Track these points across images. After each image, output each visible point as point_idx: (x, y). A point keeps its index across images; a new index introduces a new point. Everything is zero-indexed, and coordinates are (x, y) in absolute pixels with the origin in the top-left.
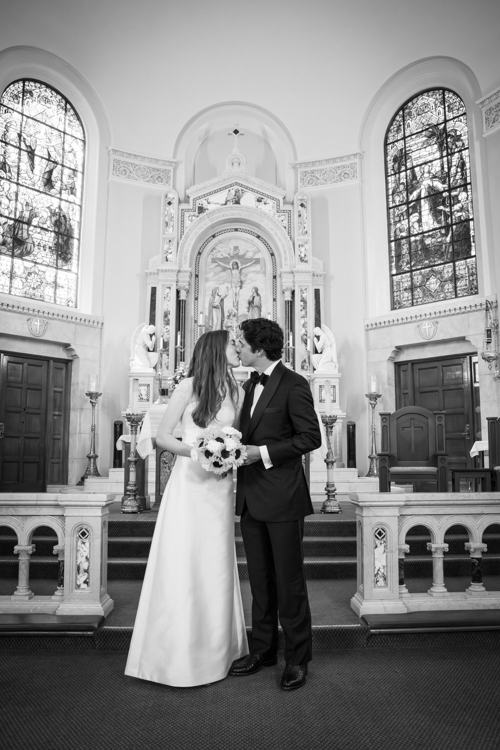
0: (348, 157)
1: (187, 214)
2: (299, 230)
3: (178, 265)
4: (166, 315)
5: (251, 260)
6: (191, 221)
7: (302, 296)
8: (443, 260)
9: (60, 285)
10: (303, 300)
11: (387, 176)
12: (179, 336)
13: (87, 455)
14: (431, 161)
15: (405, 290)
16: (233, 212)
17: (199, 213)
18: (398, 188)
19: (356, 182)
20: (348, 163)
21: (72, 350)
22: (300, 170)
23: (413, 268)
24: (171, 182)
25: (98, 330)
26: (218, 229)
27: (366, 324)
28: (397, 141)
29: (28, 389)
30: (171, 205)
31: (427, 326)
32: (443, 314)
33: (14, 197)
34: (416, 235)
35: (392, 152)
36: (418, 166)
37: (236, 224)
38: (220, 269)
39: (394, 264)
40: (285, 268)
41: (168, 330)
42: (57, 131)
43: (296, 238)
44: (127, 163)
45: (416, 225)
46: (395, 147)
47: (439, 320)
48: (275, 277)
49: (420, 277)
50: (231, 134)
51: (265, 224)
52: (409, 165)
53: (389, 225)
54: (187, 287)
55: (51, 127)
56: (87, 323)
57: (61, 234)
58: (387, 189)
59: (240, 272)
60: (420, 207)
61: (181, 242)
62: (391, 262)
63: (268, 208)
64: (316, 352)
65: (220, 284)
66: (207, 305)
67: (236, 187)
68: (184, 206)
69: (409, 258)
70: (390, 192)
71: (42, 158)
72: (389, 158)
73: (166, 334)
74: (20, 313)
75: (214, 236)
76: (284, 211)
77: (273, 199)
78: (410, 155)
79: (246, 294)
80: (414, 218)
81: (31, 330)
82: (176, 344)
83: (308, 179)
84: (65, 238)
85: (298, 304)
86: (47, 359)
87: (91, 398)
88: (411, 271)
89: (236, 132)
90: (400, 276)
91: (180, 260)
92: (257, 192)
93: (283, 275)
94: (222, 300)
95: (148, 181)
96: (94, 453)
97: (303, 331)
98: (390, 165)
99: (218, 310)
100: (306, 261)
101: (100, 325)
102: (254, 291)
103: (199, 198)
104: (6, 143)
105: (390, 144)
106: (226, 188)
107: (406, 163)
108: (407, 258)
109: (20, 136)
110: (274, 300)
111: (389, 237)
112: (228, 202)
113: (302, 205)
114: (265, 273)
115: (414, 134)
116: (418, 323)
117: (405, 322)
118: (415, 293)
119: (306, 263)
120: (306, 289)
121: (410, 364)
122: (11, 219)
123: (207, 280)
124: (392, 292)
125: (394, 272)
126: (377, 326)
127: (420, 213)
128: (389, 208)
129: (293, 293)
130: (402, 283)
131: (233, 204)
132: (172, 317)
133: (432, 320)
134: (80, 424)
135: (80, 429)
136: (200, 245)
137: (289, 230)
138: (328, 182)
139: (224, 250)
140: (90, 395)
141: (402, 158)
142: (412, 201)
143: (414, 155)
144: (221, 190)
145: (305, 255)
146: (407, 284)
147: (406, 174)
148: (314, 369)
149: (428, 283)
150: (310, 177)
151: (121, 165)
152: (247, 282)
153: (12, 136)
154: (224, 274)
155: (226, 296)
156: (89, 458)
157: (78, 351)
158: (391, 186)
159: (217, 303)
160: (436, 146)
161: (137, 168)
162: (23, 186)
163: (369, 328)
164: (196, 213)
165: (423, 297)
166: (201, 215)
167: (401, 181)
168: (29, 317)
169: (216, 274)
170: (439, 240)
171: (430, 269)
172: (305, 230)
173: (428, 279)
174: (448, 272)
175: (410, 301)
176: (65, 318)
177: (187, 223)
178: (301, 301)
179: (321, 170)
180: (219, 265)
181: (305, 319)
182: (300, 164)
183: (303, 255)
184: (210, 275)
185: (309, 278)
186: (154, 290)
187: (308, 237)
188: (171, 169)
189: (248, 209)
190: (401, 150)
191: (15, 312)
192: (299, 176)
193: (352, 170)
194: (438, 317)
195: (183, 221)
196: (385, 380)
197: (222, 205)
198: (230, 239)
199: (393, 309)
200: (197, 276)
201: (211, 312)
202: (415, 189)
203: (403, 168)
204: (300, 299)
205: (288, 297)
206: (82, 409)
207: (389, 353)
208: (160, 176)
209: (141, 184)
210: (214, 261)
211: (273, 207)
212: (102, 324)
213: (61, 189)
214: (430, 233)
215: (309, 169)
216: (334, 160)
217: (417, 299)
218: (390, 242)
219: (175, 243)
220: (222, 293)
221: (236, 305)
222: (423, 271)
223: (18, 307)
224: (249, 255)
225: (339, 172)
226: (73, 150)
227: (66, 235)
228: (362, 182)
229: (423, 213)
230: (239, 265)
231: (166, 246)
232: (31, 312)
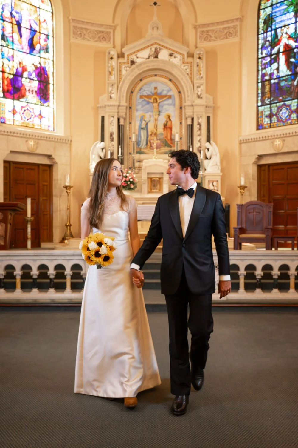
0: (232, 21)
1: (123, 66)
2: (197, 76)
3: (118, 102)
4: (111, 135)
5: (165, 96)
6: (126, 70)
7: (198, 121)
8: (291, 97)
9: (44, 116)
10: (199, 124)
11: (258, 34)
12: (120, 149)
13: (64, 224)
14: (288, 25)
15: (266, 117)
16: (154, 64)
17: (131, 65)
18: (265, 43)
19: (236, 39)
20: (231, 25)
21: (53, 159)
22: (199, 30)
23: (272, 102)
24: (112, 41)
25: (68, 145)
26: (144, 75)
27: (240, 140)
28: (267, 7)
29: (27, 184)
30: (113, 60)
31: (278, 142)
32: (288, 135)
33: (11, 59)
34: (275, 79)
35: (263, 15)
36: (279, 28)
37: (156, 72)
38: (145, 103)
39: (260, 98)
40: (188, 103)
41: (112, 145)
42: (34, 7)
43: (195, 81)
44: (82, 28)
45: (275, 72)
46: (265, 12)
47: (286, 139)
48: (181, 108)
49: (276, 108)
50: (152, 6)
51: (175, 72)
52: (273, 27)
53: (258, 71)
54: (124, 116)
55: (31, 5)
56: (61, 141)
57: (42, 82)
58: (258, 44)
59: (158, 105)
60: (279, 59)
61: (120, 86)
62: (258, 97)
63: (177, 60)
64: (207, 159)
65: (145, 113)
66: (137, 127)
67: (155, 46)
68: (121, 60)
69: (269, 95)
70: (260, 46)
71: (27, 29)
72: (260, 20)
73: (112, 147)
74: (21, 137)
75: (141, 80)
76: (187, 63)
77: (180, 54)
78: (275, 19)
79: (162, 120)
80: (275, 66)
81: (28, 148)
82: (118, 154)
83: (204, 37)
84: (45, 84)
85: (196, 127)
86: (38, 165)
87: (66, 189)
88: (270, 104)
89: (155, 4)
90: (263, 107)
91: (120, 98)
92: (170, 49)
93: (186, 107)
94: (147, 124)
95: (96, 41)
96: (69, 223)
97: (199, 145)
98: (261, 25)
99: (144, 130)
100: (202, 98)
101: (69, 142)
102: (167, 117)
103: (131, 54)
104: (4, 21)
105: (262, 9)
106: (148, 46)
107: (272, 25)
108: (268, 95)
109: (11, 14)
110: (181, 123)
111: (258, 79)
112: (150, 57)
113: (200, 58)
114: (174, 105)
115: (279, 3)
116: (272, 141)
117: (264, 139)
118: (273, 119)
119: (201, 99)
120: (201, 117)
121: (267, 167)
122: (10, 74)
123: (137, 110)
124: (258, 118)
125: (260, 104)
126: (247, 141)
127: (278, 64)
128: (258, 59)
129: (193, 119)
130: (265, 111)
131: (154, 58)
132: (115, 136)
133: (281, 139)
134: (60, 205)
135: (60, 208)
136: (132, 86)
137: (191, 76)
138: (218, 39)
139: (148, 90)
140: (66, 187)
141: (269, 21)
142: (274, 54)
143: (278, 20)
144: (145, 48)
145: (201, 94)
146: (268, 113)
147: (271, 33)
148: (205, 170)
149: (281, 113)
150: (206, 36)
151: (78, 30)
152: (163, 111)
153: (7, 14)
154: (147, 106)
155: (149, 121)
156: (67, 226)
157: (57, 159)
158: (261, 42)
159: (143, 126)
160: (293, 14)
161: (89, 31)
162: (16, 50)
163: (241, 143)
164: (129, 65)
165: (277, 122)
166: (133, 66)
167: (268, 39)
168: (27, 139)
169: (142, 106)
170: (290, 83)
171: (282, 103)
172: (201, 76)
173: (281, 110)
174: (294, 106)
175: (269, 125)
176: (48, 139)
177: (124, 72)
178: (198, 125)
179: (213, 30)
180: (145, 100)
181: (201, 137)
182: (200, 26)
183: (199, 94)
184: (139, 107)
185: (203, 109)
186: (103, 118)
187: (203, 81)
188: (111, 31)
189: (163, 61)
190: (269, 15)
191: (18, 137)
192: (198, 34)
193: (234, 31)
194: (285, 137)
195: (120, 71)
196: (251, 176)
197: (147, 59)
198: (151, 82)
199: (258, 129)
200: (130, 108)
201: (140, 132)
202: (277, 45)
203: (269, 29)
204: (197, 124)
205: (189, 122)
206: (61, 196)
207: (254, 159)
208: (104, 36)
209: (92, 43)
210: (141, 97)
211: (180, 60)
212: (71, 141)
213: (40, 50)
214: (284, 78)
215: (205, 29)
216: (222, 23)
217: (273, 123)
218: (258, 83)
219: (115, 86)
220: (147, 119)
221: (156, 127)
222: (278, 104)
223: (20, 134)
224: (164, 93)
225: (226, 31)
226: (45, 20)
227: (45, 82)
228: (241, 39)
229: (280, 63)
230: (158, 99)
231: (110, 89)
232: (28, 136)
